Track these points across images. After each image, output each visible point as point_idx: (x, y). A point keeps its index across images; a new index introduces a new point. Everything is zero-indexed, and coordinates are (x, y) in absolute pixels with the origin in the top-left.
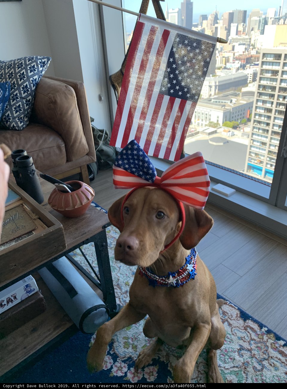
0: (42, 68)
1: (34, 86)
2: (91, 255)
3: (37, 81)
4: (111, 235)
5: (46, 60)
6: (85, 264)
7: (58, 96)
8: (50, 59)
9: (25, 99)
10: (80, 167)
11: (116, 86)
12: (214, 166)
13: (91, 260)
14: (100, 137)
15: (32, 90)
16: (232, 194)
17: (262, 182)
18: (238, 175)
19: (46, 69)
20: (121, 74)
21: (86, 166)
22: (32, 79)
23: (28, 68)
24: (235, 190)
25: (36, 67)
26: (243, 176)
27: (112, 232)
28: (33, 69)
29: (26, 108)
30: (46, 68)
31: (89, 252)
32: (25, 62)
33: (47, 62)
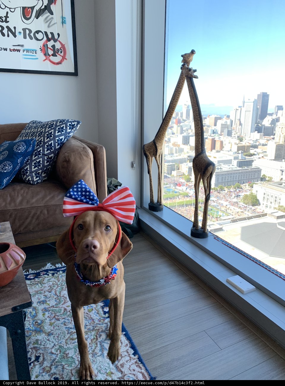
0: (71, 130)
1: (58, 146)
2: (57, 335)
3: (63, 141)
4: (91, 315)
5: (76, 123)
6: (44, 347)
7: (72, 156)
8: (79, 123)
9: (47, 156)
12: (239, 253)
13: (53, 342)
15: (56, 149)
16: (251, 292)
20: (153, 144)
22: (58, 138)
23: (57, 129)
24: (255, 287)
25: (64, 128)
27: (94, 311)
28: (61, 130)
29: (46, 164)
30: (75, 131)
31: (57, 331)
32: (57, 123)
33: (77, 125)
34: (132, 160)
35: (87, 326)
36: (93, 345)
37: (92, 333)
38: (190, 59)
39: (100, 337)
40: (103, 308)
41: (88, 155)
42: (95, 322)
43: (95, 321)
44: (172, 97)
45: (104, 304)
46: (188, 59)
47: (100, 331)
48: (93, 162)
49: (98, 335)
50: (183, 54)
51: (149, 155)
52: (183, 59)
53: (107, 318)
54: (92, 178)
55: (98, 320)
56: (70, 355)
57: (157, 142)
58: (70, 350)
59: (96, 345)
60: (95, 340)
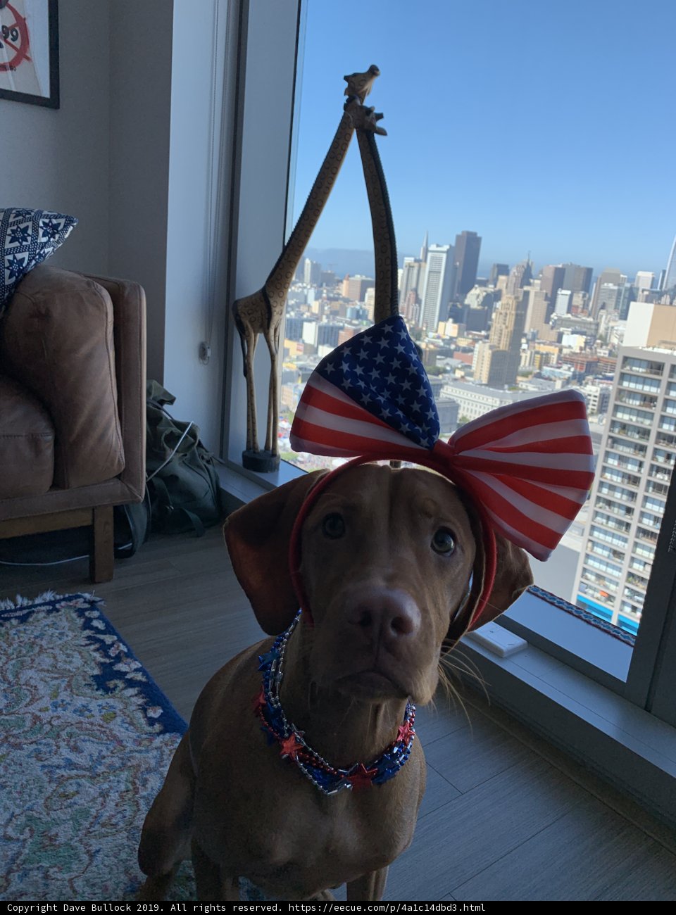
0: (47, 238)
1: (11, 277)
2: (19, 789)
3: (24, 265)
4: (111, 730)
5: (62, 221)
8: (73, 222)
10: (93, 510)
11: (247, 327)
13: (8, 808)
14: (172, 439)
16: (515, 652)
17: (609, 628)
18: (540, 600)
19: (60, 245)
20: (262, 298)
21: (111, 509)
22: (10, 257)
23: (9, 232)
24: (524, 641)
25: (30, 232)
26: (552, 604)
27: (119, 720)
28: (20, 235)
30: (58, 242)
31: (18, 778)
32: (7, 216)
33: (65, 226)
34: (204, 340)
35: (104, 757)
36: (126, 807)
37: (122, 776)
38: (366, 88)
39: (143, 786)
40: (144, 710)
41: (102, 304)
42: (125, 747)
43: (125, 743)
44: (316, 182)
45: (145, 700)
46: (359, 87)
47: (142, 769)
48: (112, 322)
49: (137, 781)
50: (350, 73)
51: (249, 326)
52: (349, 86)
53: (158, 734)
54: (110, 367)
55: (135, 740)
56: (62, 839)
57: (271, 294)
58: (62, 827)
59: (135, 808)
60: (130, 795)
